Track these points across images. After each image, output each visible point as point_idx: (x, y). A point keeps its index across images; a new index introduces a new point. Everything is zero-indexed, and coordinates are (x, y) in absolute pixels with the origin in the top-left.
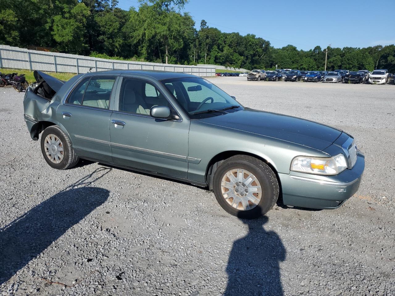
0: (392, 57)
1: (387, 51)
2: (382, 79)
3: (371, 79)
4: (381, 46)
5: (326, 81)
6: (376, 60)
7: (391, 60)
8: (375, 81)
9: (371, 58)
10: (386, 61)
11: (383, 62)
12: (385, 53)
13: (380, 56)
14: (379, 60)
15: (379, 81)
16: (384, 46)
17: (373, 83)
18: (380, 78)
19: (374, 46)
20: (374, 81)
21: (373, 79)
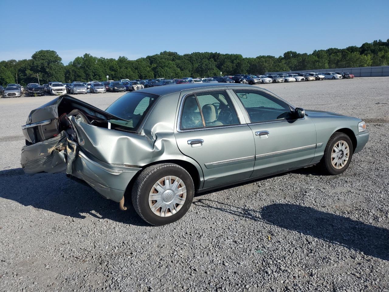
0: (29, 71)
1: (23, 65)
2: (63, 90)
3: (54, 90)
4: (15, 61)
5: (8, 96)
6: (14, 74)
7: (30, 74)
8: (59, 92)
9: (9, 72)
10: (25, 75)
11: (22, 75)
12: (22, 67)
13: (17, 70)
14: (18, 74)
15: (62, 93)
16: (17, 61)
17: (57, 94)
18: (61, 90)
19: (8, 60)
20: (57, 93)
21: (56, 91)
